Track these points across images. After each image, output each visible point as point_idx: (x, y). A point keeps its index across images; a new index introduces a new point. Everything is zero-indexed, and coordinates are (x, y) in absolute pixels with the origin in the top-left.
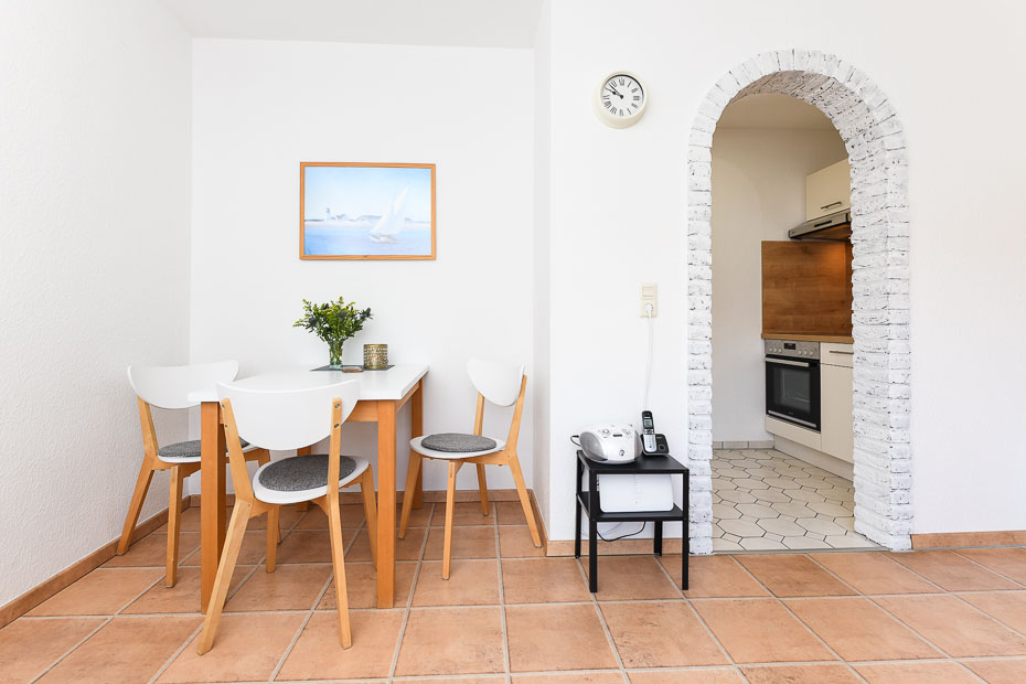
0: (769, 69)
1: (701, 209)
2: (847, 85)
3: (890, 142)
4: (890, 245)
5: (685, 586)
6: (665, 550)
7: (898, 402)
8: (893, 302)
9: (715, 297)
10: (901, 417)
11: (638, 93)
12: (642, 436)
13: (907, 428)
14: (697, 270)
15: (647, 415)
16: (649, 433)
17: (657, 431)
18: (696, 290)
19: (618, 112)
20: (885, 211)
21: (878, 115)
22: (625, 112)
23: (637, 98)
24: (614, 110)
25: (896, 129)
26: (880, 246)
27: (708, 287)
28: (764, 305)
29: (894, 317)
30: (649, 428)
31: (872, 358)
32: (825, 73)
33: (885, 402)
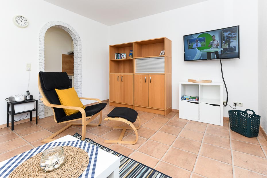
0: (57, 24)
1: (42, 49)
2: (72, 31)
3: (79, 42)
4: (79, 59)
5: (37, 123)
6: (33, 120)
7: (80, 85)
8: (79, 68)
9: (45, 67)
10: (80, 87)
11: (26, 21)
12: (27, 96)
13: (81, 89)
14: (41, 61)
15: (28, 91)
16: (28, 95)
17: (31, 94)
18: (41, 65)
19: (20, 24)
20: (78, 53)
21: (77, 37)
22: (22, 25)
23: (25, 22)
24: (19, 24)
25: (80, 40)
26: (77, 59)
27: (44, 65)
28: (62, 68)
29: (79, 71)
30: (28, 94)
31: (76, 78)
32: (68, 27)
33: (78, 85)
